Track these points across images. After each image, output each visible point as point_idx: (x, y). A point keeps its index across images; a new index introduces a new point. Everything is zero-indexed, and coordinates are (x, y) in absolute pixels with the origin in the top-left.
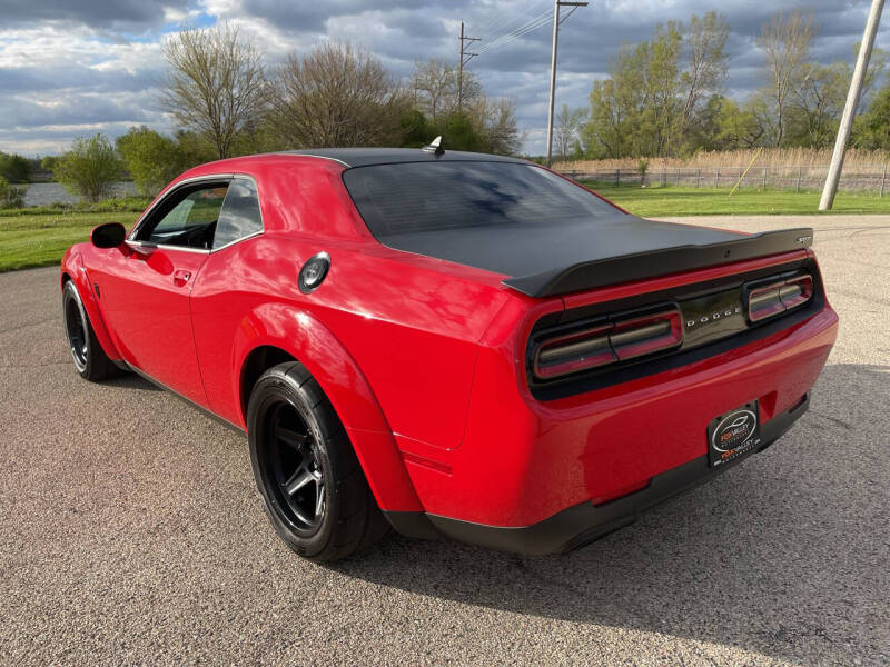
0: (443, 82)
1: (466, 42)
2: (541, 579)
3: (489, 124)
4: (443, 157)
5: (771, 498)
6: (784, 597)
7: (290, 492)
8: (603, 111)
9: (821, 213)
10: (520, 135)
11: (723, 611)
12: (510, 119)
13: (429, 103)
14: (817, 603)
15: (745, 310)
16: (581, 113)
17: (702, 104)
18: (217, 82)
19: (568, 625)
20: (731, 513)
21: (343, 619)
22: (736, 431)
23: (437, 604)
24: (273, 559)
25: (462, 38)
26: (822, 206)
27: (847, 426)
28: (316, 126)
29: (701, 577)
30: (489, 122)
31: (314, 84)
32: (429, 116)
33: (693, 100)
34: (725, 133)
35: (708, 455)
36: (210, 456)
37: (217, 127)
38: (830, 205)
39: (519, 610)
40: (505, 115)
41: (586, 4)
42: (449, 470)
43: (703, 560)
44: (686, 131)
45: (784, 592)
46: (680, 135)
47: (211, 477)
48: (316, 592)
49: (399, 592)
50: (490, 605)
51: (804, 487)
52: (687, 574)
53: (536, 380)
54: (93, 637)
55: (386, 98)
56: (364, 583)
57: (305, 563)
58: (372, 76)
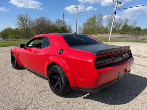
0: (60, 22)
1: (64, 16)
3: (68, 29)
8: (85, 27)
13: (58, 25)
16: (81, 27)
17: (100, 27)
18: (25, 22)
22: (122, 75)
26: (109, 41)
28: (40, 28)
31: (40, 22)
32: (58, 27)
33: (98, 26)
34: (102, 31)
37: (25, 28)
40: (70, 27)
41: (81, 12)
44: (97, 31)
55: (51, 25)
58: (49, 21)
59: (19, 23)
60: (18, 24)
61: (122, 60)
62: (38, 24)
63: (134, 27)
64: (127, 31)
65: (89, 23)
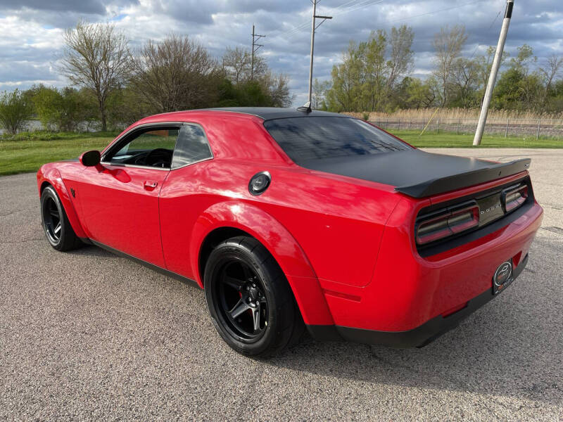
0: (243, 61)
1: (256, 38)
2: (391, 364)
3: (272, 89)
4: (311, 114)
5: (504, 313)
6: (529, 368)
7: (234, 317)
8: (340, 83)
9: (475, 147)
10: (291, 96)
11: (499, 378)
12: (284, 86)
13: (234, 74)
14: (548, 370)
15: (504, 204)
17: (399, 81)
19: (415, 390)
20: (485, 323)
21: (282, 391)
22: (504, 274)
23: (335, 381)
24: (227, 358)
25: (253, 35)
26: (475, 143)
27: (532, 272)
28: (163, 87)
29: (480, 359)
30: (271, 87)
32: (234, 83)
33: (393, 78)
34: (412, 98)
35: (493, 287)
36: (160, 297)
37: (98, 86)
38: (480, 142)
39: (384, 382)
40: (282, 84)
41: (331, 18)
42: (359, 299)
43: (478, 349)
44: (389, 97)
45: (529, 366)
46: (386, 99)
47: (167, 310)
48: (260, 377)
49: (310, 375)
50: (366, 380)
51: (521, 307)
52: (473, 358)
53: (418, 246)
54: (131, 409)
55: (210, 71)
56: (287, 370)
57: (247, 360)
58: (201, 57)
59: (76, 65)
60: (73, 67)
61: (502, 214)
62: (156, 70)
63: (554, 80)
64: (523, 97)
65: (355, 66)
